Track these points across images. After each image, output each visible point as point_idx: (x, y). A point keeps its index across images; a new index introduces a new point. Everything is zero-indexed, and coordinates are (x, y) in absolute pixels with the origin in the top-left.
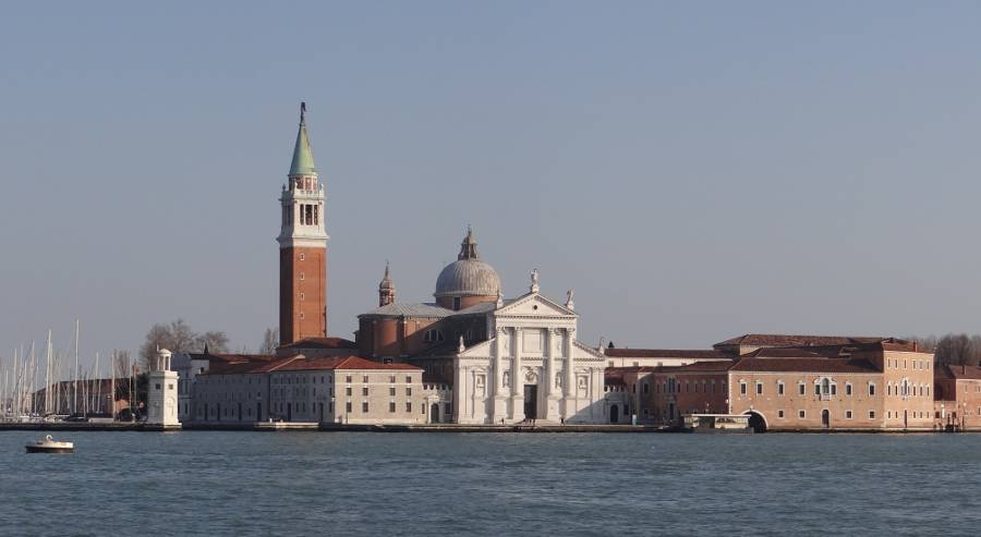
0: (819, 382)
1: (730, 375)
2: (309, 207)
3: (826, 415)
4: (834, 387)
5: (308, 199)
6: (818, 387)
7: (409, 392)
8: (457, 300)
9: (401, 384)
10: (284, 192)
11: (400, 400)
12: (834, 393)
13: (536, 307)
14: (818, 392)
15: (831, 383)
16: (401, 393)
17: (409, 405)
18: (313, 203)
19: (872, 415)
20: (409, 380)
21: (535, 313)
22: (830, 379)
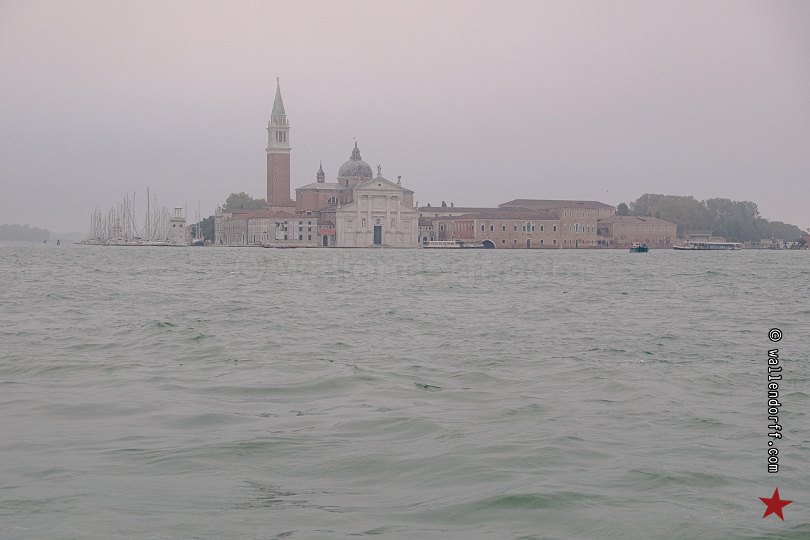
0: (526, 225)
1: (475, 221)
2: (281, 132)
3: (529, 241)
4: (533, 227)
5: (280, 128)
6: (524, 227)
7: (310, 229)
8: (347, 181)
9: (305, 225)
10: (269, 125)
11: (305, 234)
12: (533, 230)
13: (380, 185)
14: (524, 230)
15: (532, 225)
16: (305, 230)
17: (310, 237)
18: (283, 130)
19: (555, 241)
20: (310, 223)
21: (379, 188)
22: (531, 223)
